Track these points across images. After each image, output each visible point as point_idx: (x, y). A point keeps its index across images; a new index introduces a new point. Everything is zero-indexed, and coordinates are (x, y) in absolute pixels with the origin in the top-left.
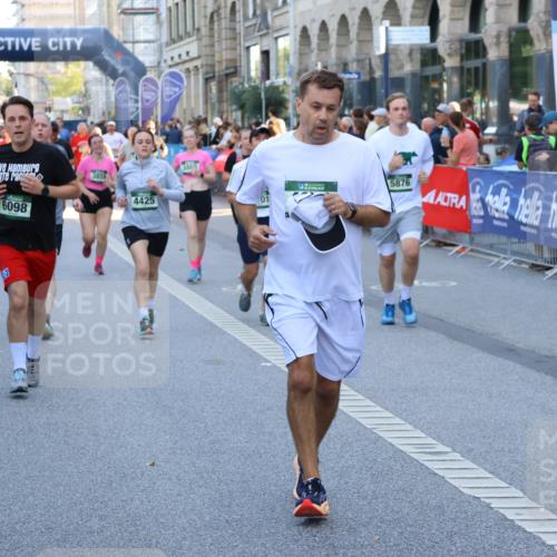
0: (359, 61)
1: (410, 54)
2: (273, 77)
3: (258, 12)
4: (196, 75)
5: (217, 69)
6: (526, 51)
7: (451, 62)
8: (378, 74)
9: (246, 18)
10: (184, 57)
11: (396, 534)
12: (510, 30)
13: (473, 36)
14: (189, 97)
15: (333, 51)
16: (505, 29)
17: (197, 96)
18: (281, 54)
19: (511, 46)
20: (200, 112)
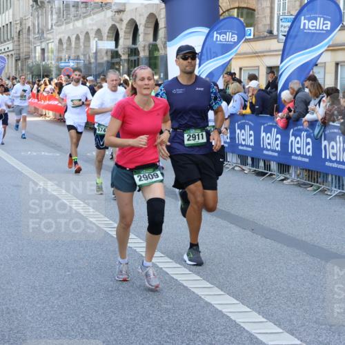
0: (84, 55)
1: (107, 53)
2: (46, 60)
3: (40, 31)
4: (12, 58)
5: (21, 56)
6: (156, 54)
7: (124, 57)
8: (93, 60)
9: (34, 33)
10: (6, 50)
11: (95, 262)
12: (149, 45)
13: (134, 46)
14: (8, 67)
15: (73, 50)
16: (147, 44)
17: (12, 67)
18: (50, 50)
19: (150, 51)
20: (13, 74)
